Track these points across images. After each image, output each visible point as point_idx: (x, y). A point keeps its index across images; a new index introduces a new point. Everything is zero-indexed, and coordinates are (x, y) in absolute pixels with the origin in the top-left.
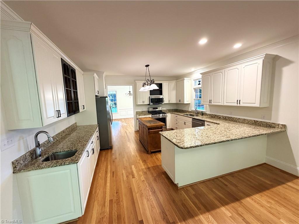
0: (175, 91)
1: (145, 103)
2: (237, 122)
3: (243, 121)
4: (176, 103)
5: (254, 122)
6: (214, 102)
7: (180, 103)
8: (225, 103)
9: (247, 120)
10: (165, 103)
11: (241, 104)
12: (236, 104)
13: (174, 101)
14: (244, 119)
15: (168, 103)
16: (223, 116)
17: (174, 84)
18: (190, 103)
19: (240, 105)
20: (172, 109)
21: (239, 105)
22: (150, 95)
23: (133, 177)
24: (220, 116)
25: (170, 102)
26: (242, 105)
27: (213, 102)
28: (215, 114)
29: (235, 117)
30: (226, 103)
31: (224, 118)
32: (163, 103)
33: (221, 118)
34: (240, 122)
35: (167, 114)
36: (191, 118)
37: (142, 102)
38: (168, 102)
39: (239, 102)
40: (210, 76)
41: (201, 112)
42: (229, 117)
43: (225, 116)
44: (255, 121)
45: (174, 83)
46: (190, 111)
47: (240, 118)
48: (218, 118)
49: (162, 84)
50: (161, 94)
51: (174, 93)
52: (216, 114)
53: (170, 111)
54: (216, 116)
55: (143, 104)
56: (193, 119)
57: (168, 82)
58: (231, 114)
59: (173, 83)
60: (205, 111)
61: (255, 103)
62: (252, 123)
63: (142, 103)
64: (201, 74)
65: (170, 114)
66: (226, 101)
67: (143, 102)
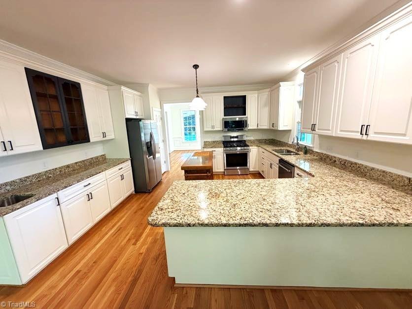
1: (216, 129)
3: (381, 176)
4: (269, 128)
5: (407, 182)
7: (273, 128)
8: (338, 132)
10: (248, 128)
11: (371, 135)
13: (265, 125)
14: (384, 172)
16: (340, 159)
17: (266, 96)
18: (290, 130)
19: (369, 138)
20: (265, 138)
21: (365, 137)
22: (224, 116)
23: (135, 244)
24: (335, 157)
25: (259, 127)
26: (372, 137)
27: (318, 129)
30: (341, 131)
31: (343, 163)
32: (246, 129)
33: (337, 162)
35: (250, 147)
36: (279, 157)
37: (211, 126)
38: (255, 127)
39: (365, 129)
40: (317, 73)
42: (352, 163)
43: (344, 160)
44: (410, 179)
45: (267, 93)
46: (290, 145)
47: (374, 169)
48: (330, 162)
49: (245, 96)
50: (245, 114)
51: (266, 111)
52: (329, 154)
54: (328, 156)
55: (212, 130)
56: (281, 159)
57: (256, 91)
58: (357, 157)
59: (265, 94)
60: (312, 146)
61: (404, 135)
62: (402, 184)
63: (210, 129)
65: (256, 147)
66: (340, 128)
67: (213, 127)
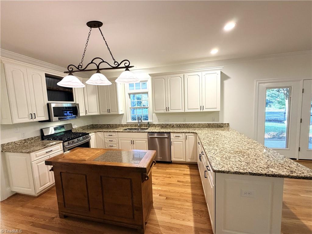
0: (95, 96)
2: (192, 127)
4: (99, 114)
6: (171, 109)
7: (109, 113)
8: (187, 110)
9: (202, 124)
12: (199, 110)
15: (85, 115)
18: (123, 114)
21: (202, 111)
22: (48, 100)
24: (173, 124)
25: (88, 114)
26: (205, 110)
28: (166, 123)
29: (191, 123)
30: (189, 109)
33: (175, 126)
34: (195, 127)
35: (90, 135)
36: (146, 132)
37: (27, 115)
41: (147, 123)
42: (184, 124)
43: (179, 124)
47: (195, 124)
48: (170, 127)
52: (168, 123)
53: (84, 129)
54: (168, 125)
56: (149, 132)
61: (216, 108)
62: (206, 126)
63: (27, 120)
64: (150, 75)
65: (94, 133)
67: (32, 116)
